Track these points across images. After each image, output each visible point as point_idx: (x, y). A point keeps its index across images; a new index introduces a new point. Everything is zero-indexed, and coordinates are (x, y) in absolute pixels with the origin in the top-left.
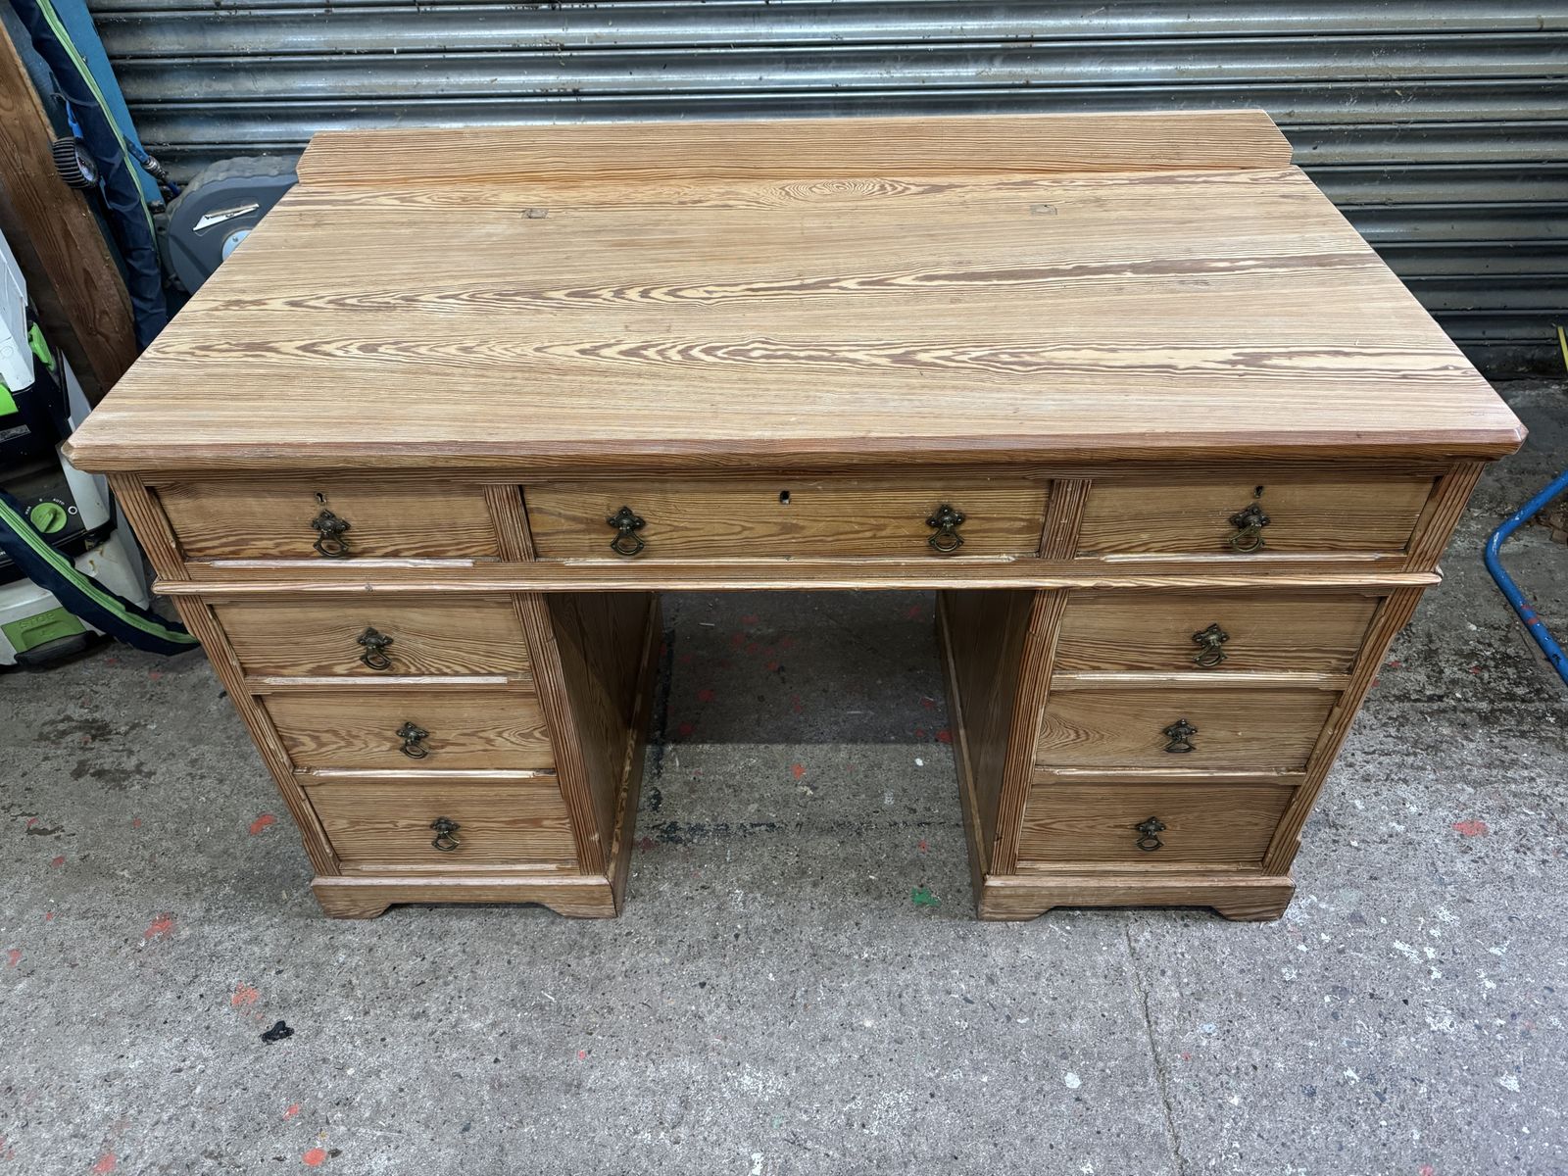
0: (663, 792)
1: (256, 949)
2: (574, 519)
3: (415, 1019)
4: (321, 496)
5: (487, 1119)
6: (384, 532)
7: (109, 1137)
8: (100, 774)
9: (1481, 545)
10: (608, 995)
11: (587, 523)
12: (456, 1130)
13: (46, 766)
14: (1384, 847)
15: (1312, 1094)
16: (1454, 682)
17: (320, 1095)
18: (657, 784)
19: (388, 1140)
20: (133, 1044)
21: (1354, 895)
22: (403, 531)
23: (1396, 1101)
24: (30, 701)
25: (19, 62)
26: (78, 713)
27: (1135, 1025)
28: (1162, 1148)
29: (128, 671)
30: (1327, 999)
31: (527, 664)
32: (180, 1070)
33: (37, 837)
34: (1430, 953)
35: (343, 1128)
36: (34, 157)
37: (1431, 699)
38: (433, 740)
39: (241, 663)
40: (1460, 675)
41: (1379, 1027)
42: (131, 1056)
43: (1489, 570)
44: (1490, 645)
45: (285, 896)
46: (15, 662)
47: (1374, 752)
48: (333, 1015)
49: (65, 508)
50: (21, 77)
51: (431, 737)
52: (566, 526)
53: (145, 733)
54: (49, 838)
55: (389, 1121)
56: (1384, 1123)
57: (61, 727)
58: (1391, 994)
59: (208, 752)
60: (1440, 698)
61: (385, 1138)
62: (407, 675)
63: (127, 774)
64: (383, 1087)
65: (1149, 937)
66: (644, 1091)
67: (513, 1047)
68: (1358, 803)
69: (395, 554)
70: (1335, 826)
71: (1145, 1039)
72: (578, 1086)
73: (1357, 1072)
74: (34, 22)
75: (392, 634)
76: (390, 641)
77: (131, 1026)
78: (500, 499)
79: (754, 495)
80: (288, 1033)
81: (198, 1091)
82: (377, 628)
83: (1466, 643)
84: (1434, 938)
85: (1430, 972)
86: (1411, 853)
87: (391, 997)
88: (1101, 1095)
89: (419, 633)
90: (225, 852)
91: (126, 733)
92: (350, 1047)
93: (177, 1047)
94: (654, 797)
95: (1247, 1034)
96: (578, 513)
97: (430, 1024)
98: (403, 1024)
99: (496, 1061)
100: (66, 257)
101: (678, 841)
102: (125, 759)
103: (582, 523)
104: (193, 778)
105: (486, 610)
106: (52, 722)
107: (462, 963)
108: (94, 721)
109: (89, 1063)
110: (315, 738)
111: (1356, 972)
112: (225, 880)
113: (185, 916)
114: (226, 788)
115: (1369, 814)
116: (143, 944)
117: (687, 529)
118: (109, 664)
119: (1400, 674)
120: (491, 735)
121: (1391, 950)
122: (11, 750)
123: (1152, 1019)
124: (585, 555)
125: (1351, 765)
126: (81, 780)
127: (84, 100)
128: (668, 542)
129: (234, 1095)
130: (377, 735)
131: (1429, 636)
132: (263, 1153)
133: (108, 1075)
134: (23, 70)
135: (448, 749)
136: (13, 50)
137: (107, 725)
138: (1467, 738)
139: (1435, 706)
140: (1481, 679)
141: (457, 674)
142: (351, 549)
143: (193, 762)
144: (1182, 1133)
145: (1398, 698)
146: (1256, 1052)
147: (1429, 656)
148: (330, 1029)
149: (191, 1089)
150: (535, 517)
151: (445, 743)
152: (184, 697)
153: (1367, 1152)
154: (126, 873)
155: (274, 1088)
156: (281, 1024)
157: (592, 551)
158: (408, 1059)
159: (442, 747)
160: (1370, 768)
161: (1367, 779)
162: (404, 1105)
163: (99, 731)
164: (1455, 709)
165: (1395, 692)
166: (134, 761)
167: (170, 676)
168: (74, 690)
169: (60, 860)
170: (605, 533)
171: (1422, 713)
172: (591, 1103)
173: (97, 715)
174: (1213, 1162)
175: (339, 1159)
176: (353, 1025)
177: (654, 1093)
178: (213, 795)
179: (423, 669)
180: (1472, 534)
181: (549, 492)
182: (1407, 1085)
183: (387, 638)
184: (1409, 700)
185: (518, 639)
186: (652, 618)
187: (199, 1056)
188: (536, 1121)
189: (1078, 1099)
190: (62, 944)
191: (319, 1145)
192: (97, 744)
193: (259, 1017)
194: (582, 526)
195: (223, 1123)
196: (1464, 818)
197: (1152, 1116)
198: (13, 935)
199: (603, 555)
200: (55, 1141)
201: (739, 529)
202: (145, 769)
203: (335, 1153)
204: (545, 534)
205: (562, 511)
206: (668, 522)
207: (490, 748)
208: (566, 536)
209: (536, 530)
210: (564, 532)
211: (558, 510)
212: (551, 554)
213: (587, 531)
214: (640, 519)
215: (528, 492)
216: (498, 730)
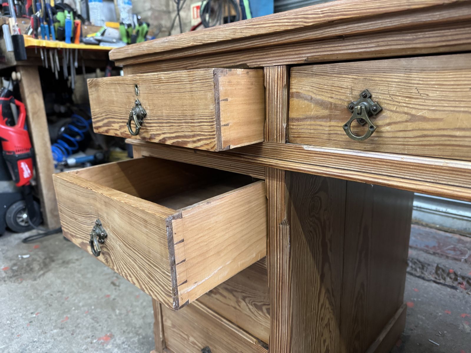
2: (321, 104)
11: (331, 109)
33: (112, 285)
52: (315, 111)
54: (114, 287)
78: (272, 81)
96: (325, 98)
103: (327, 108)
113: (115, 340)
116: (95, 341)
117: (424, 119)
120: (240, 297)
124: (322, 145)
128: (401, 134)
135: (218, 296)
150: (294, 102)
151: (217, 292)
157: (329, 141)
159: (215, 293)
169: (108, 296)
170: (342, 120)
181: (308, 75)
186: (397, 316)
190: (79, 324)
194: (326, 112)
198: (73, 312)
199: (337, 145)
204: (298, 120)
205: (313, 96)
206: (406, 110)
207: (238, 307)
208: (313, 122)
209: (292, 115)
210: (311, 118)
211: (311, 94)
212: (299, 139)
213: (330, 118)
214: (378, 104)
215: (293, 74)
216: (244, 294)
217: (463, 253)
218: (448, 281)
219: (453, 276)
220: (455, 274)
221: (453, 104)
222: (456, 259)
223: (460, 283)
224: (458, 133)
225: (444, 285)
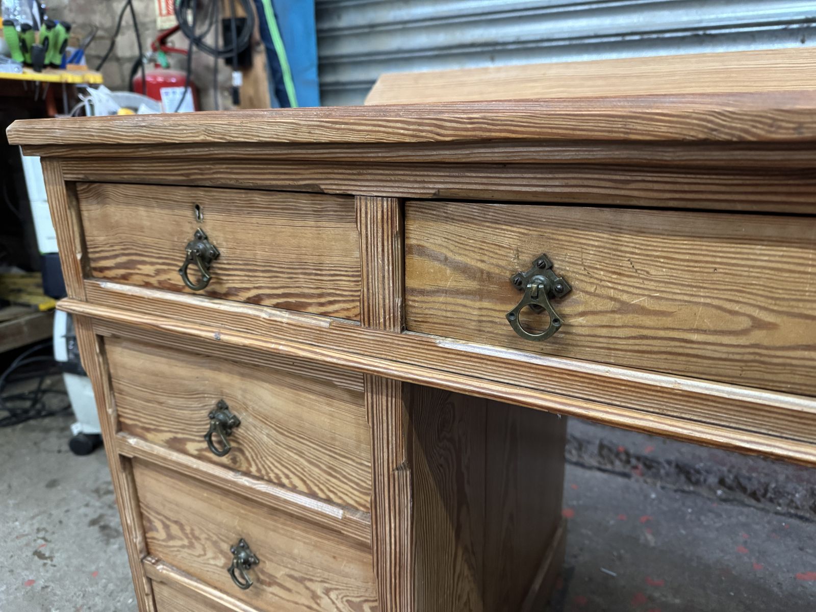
2: (464, 270)
4: (198, 207)
6: (250, 267)
8: (104, 528)
11: (481, 280)
22: (269, 269)
31: (369, 499)
33: (36, 558)
38: (263, 572)
39: (119, 416)
51: (261, 565)
52: (452, 281)
54: (40, 562)
62: (247, 474)
69: (255, 301)
75: (240, 413)
76: (237, 424)
78: (372, 223)
79: (795, 252)
82: (229, 403)
89: (265, 419)
96: (471, 261)
103: (474, 278)
105: (336, 403)
110: (166, 527)
117: (642, 310)
120: (318, 589)
124: (468, 338)
126: (91, 528)
128: (604, 332)
130: (215, 543)
135: (274, 589)
136: (269, 102)
141: (294, 489)
142: (218, 288)
150: (413, 261)
151: (273, 582)
157: (479, 333)
159: (270, 585)
169: (31, 582)
170: (504, 300)
179: (263, 472)
181: (437, 219)
183: (234, 417)
185: (365, 456)
194: (473, 285)
199: (494, 340)
201: (745, 323)
204: (422, 292)
205: (450, 255)
206: (612, 293)
207: (315, 606)
208: (450, 300)
209: (411, 283)
210: (446, 292)
211: (444, 251)
212: (425, 325)
213: (479, 294)
214: (564, 281)
215: (411, 213)
216: (326, 585)
218: (618, 466)
219: (623, 457)
220: (627, 454)
221: (688, 290)
223: (633, 467)
224: (695, 337)
225: (613, 472)
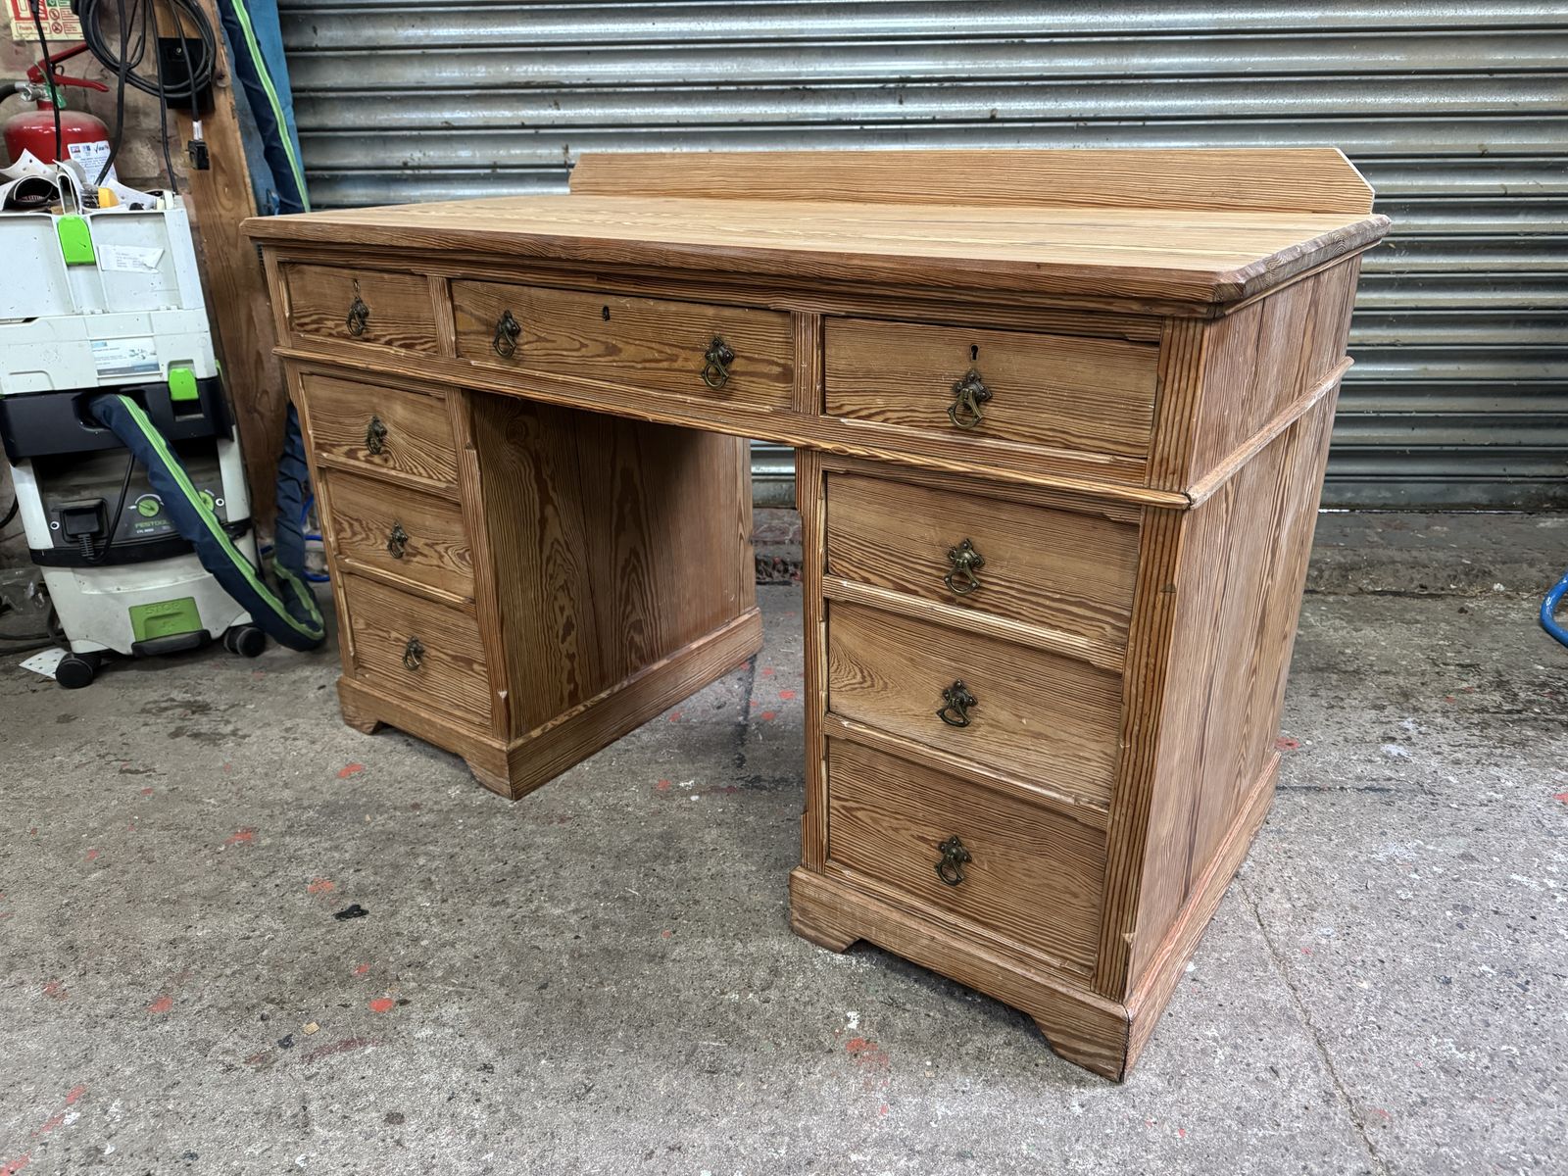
0: (747, 757)
1: (336, 855)
3: (495, 906)
5: (565, 980)
7: (168, 985)
8: (196, 736)
9: (1536, 616)
10: (693, 892)
12: (532, 989)
13: (144, 730)
14: (1485, 809)
15: (1448, 982)
16: (1530, 701)
17: (391, 959)
18: (741, 750)
19: (460, 994)
20: (202, 918)
21: (1462, 841)
23: (1540, 992)
24: (136, 688)
25: (247, 173)
26: (179, 696)
27: (1248, 927)
28: (1291, 1020)
29: (233, 671)
30: (1449, 913)
32: (248, 938)
33: (129, 775)
34: (1551, 884)
35: (413, 984)
36: (240, 251)
37: (1509, 712)
40: (1535, 697)
41: (1509, 935)
42: (199, 927)
43: (1547, 630)
44: (1560, 679)
45: (368, 818)
46: (131, 651)
47: (1460, 745)
48: (410, 902)
49: (214, 499)
50: (245, 185)
53: (243, 710)
54: (139, 776)
55: (462, 979)
56: (1530, 1007)
57: (163, 705)
58: (1517, 911)
59: (304, 725)
60: (1519, 712)
61: (457, 992)
63: (224, 736)
64: (458, 955)
65: (1253, 864)
66: (730, 961)
67: (595, 927)
68: (1451, 778)
70: (1432, 794)
71: (1259, 937)
72: (663, 957)
73: (1493, 967)
74: (268, 134)
77: (203, 905)
80: (363, 913)
81: (264, 953)
83: (1537, 677)
84: (1552, 873)
85: (1554, 897)
86: (1514, 814)
87: (472, 891)
88: (1219, 976)
90: (313, 788)
91: (225, 710)
92: (426, 925)
93: (247, 922)
94: (738, 759)
95: (1368, 936)
97: (509, 910)
98: (481, 909)
99: (577, 937)
100: (244, 340)
101: (764, 788)
102: (222, 726)
104: (286, 739)
106: (155, 702)
107: (545, 866)
108: (195, 701)
109: (154, 930)
111: (1475, 895)
112: (310, 807)
113: (267, 830)
114: (318, 747)
115: (1465, 786)
116: (223, 849)
118: (216, 666)
119: (1475, 696)
121: (1507, 881)
122: (112, 718)
123: (1265, 923)
125: (1439, 753)
126: (178, 739)
127: (293, 200)
129: (302, 957)
131: (1498, 672)
132: (329, 1000)
133: (175, 940)
134: (248, 180)
136: (245, 163)
137: (208, 705)
138: (1552, 738)
139: (1516, 717)
140: (1557, 700)
143: (287, 730)
144: (1311, 1007)
145: (1476, 711)
146: (1381, 951)
147: (1501, 684)
148: (406, 912)
149: (258, 951)
152: (284, 688)
153: (1516, 1027)
154: (212, 801)
155: (344, 953)
156: (358, 907)
158: (486, 935)
160: (1459, 755)
161: (1457, 762)
162: (479, 968)
163: (203, 708)
164: (1535, 719)
165: (1473, 706)
166: (230, 728)
167: (272, 675)
168: (178, 683)
169: (148, 791)
171: (1503, 721)
172: (676, 970)
173: (199, 698)
174: (1349, 1031)
175: (408, 1007)
176: (430, 910)
177: (742, 964)
178: (304, 751)
180: (1524, 609)
182: (1551, 979)
184: (1488, 712)
187: (270, 929)
188: (617, 983)
189: (1194, 980)
190: (142, 847)
191: (387, 996)
192: (196, 716)
193: (333, 901)
195: (288, 977)
196: (1563, 791)
197: (1277, 994)
198: (93, 840)
200: (111, 987)
202: (240, 733)
203: (404, 1002)
217: (784, 532)
220: (784, 563)
222: (778, 543)
223: (792, 575)
225: (773, 583)
